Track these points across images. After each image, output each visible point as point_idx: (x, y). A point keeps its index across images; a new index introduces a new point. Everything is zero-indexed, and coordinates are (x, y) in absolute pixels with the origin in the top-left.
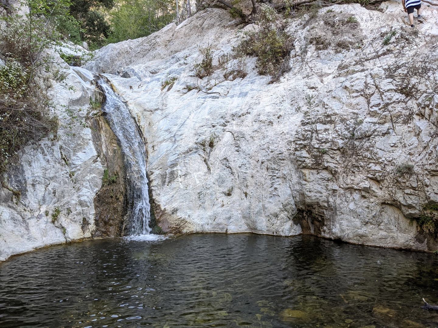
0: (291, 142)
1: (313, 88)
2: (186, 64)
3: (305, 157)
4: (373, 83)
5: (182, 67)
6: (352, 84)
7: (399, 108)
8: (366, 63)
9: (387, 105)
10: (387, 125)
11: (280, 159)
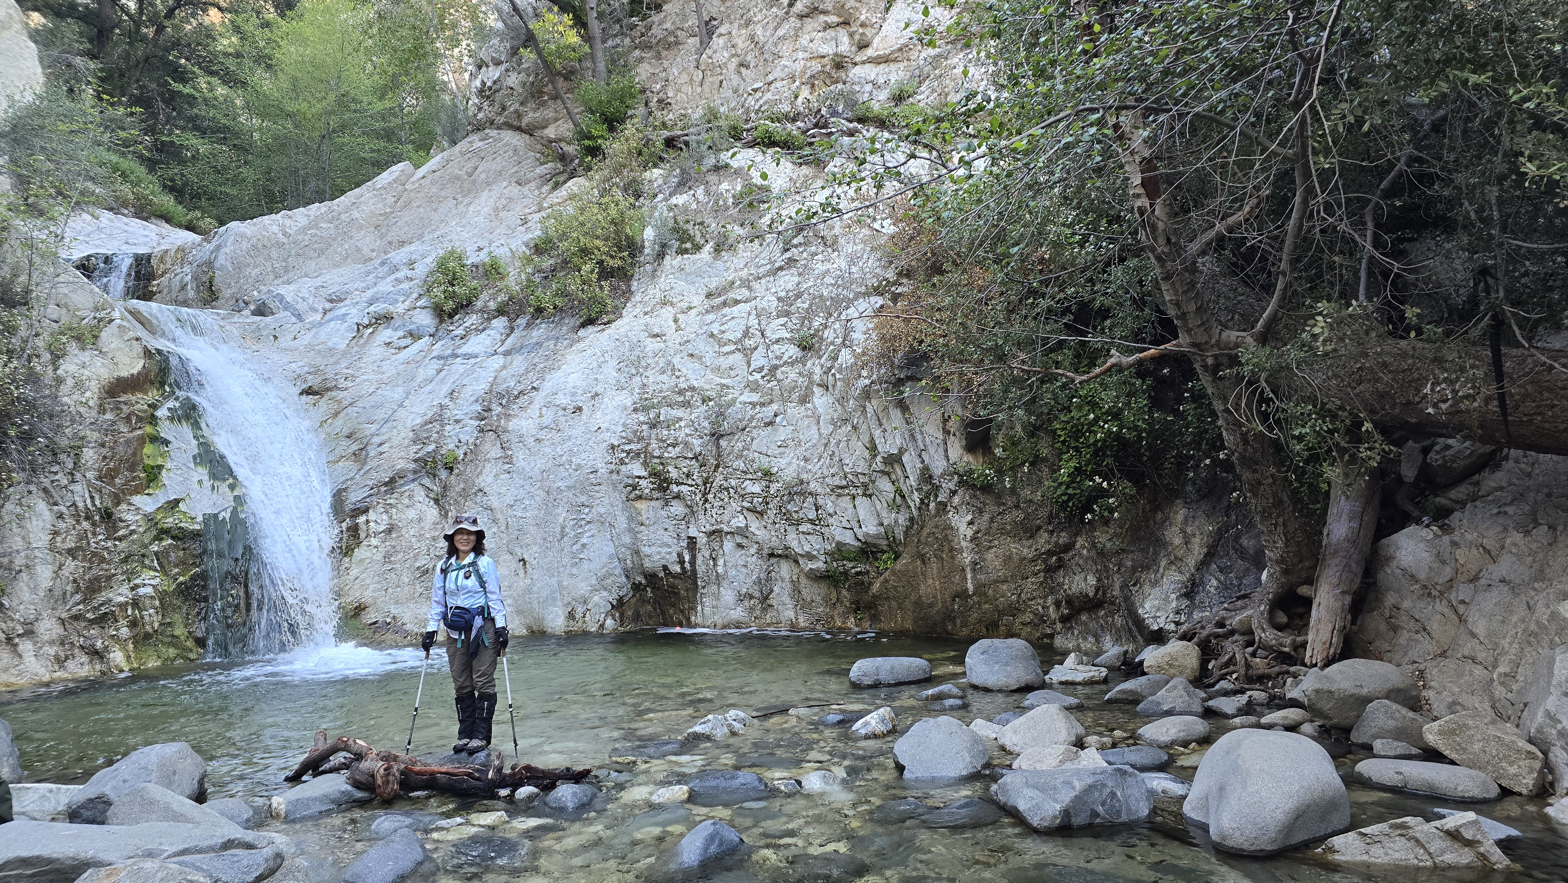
0: (613, 447)
1: (657, 336)
2: (412, 279)
3: (639, 477)
4: (757, 326)
5: (402, 286)
6: (723, 328)
7: (791, 375)
8: (755, 285)
9: (775, 368)
10: (775, 407)
11: (592, 484)
